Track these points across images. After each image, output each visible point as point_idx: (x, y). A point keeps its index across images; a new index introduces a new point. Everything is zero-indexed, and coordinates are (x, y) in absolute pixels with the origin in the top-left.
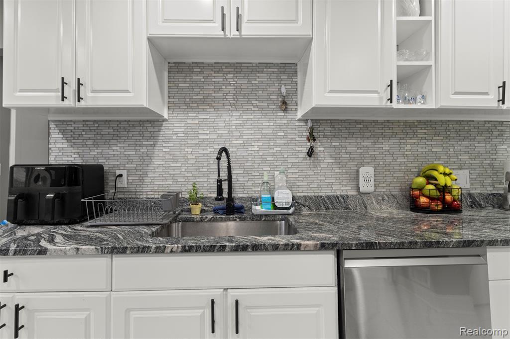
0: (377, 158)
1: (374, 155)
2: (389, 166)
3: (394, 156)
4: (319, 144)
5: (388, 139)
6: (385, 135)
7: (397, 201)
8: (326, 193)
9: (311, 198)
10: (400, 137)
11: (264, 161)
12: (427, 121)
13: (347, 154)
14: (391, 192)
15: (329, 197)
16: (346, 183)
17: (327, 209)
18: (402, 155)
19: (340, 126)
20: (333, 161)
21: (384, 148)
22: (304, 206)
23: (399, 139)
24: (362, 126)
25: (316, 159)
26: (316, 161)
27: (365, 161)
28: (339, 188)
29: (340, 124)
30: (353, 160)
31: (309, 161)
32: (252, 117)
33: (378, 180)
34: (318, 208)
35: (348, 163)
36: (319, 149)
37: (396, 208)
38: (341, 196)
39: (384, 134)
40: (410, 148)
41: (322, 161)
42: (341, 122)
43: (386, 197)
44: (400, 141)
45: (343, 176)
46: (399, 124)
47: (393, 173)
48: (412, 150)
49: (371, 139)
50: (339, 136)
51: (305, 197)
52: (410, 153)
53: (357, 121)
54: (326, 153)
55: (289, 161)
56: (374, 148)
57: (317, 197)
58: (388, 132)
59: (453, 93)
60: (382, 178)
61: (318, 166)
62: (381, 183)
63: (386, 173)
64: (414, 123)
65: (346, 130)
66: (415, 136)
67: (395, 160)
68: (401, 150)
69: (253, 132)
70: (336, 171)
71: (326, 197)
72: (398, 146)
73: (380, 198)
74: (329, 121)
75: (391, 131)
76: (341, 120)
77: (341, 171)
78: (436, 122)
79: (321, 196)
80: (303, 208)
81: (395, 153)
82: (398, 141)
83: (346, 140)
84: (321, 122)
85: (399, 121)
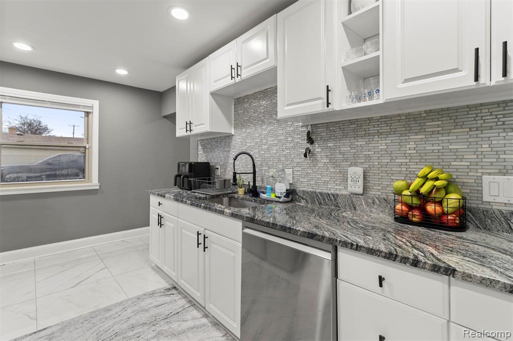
0: (372, 158)
1: (369, 154)
2: (386, 167)
3: (392, 155)
4: (317, 146)
5: (386, 136)
6: (381, 133)
7: (390, 207)
8: (322, 190)
9: (307, 193)
10: (401, 134)
11: (280, 160)
12: (442, 110)
13: (341, 155)
14: (387, 196)
15: (321, 194)
16: (339, 183)
17: (320, 204)
18: (403, 155)
19: (334, 128)
20: (329, 161)
21: (380, 147)
22: (303, 199)
23: (399, 135)
24: (355, 126)
25: (315, 159)
26: (315, 161)
27: (358, 161)
28: (333, 187)
29: (335, 126)
30: (346, 160)
31: (309, 161)
32: (273, 128)
33: (374, 182)
34: (313, 203)
35: (343, 163)
36: (317, 150)
37: (389, 215)
38: (332, 194)
39: (380, 131)
40: (415, 146)
41: (319, 161)
42: (336, 124)
43: (376, 200)
44: (401, 138)
45: (337, 175)
46: (400, 118)
47: (391, 175)
48: (416, 149)
49: (366, 137)
50: (334, 138)
51: (303, 191)
52: (415, 151)
53: (351, 121)
54: (322, 154)
55: (295, 161)
56: (368, 148)
57: (312, 192)
58: (385, 129)
59: (403, 81)
60: (378, 180)
61: (316, 165)
62: (376, 185)
63: (382, 174)
64: (421, 114)
65: (340, 131)
66: (421, 130)
67: (393, 161)
68: (401, 149)
69: (273, 139)
70: (331, 170)
71: (319, 193)
72: (398, 144)
73: (370, 201)
74: (325, 125)
75: (389, 128)
76: (336, 122)
77: (335, 170)
78: (456, 109)
79: (315, 192)
80: (302, 200)
81: (393, 152)
82: (398, 138)
83: (341, 140)
84: (319, 126)
85: (399, 115)
